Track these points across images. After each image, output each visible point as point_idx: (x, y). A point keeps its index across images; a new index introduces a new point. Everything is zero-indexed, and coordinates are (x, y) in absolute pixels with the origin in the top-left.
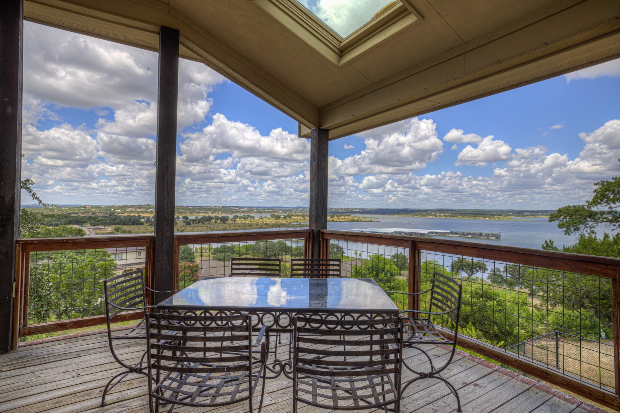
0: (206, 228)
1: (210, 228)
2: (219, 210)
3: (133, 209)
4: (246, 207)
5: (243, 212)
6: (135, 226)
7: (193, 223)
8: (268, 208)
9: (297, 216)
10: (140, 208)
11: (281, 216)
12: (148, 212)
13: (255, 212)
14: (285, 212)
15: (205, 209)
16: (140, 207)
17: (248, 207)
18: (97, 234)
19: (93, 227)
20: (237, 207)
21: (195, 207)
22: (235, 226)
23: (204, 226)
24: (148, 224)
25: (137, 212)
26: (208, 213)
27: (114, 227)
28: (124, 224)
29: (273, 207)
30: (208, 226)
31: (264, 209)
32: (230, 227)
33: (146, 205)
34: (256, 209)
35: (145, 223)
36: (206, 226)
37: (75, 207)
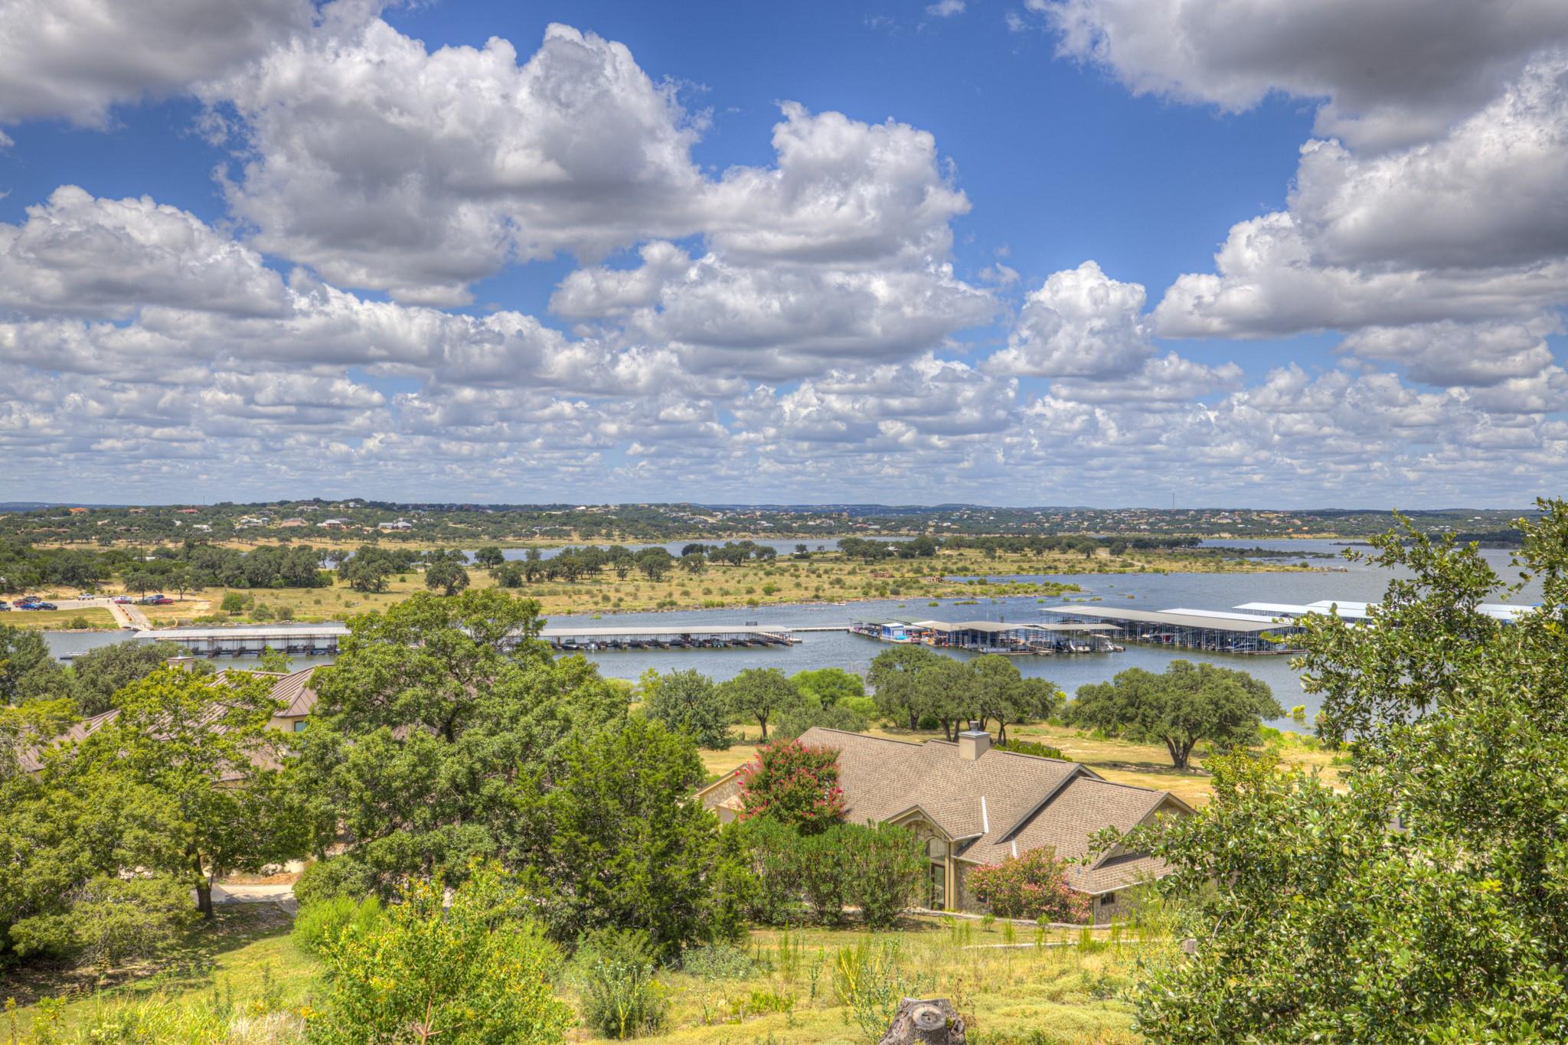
0: (586, 597)
1: (606, 599)
2: (611, 522)
3: (257, 521)
4: (721, 509)
5: (714, 530)
6: (300, 592)
7: (529, 579)
8: (817, 513)
9: (958, 544)
10: (285, 516)
11: (886, 544)
12: (322, 533)
13: (764, 530)
14: (891, 529)
15: (551, 516)
16: (285, 509)
17: (732, 508)
18: (157, 625)
19: (137, 597)
20: (682, 508)
21: (506, 508)
22: (708, 592)
23: (579, 592)
24: (347, 583)
25: (278, 533)
26: (568, 534)
27: (219, 595)
28: (254, 584)
29: (840, 510)
30: (595, 588)
31: (801, 517)
32: (686, 593)
33: (308, 503)
34: (763, 517)
35: (335, 579)
36: (588, 592)
37: (27, 515)
